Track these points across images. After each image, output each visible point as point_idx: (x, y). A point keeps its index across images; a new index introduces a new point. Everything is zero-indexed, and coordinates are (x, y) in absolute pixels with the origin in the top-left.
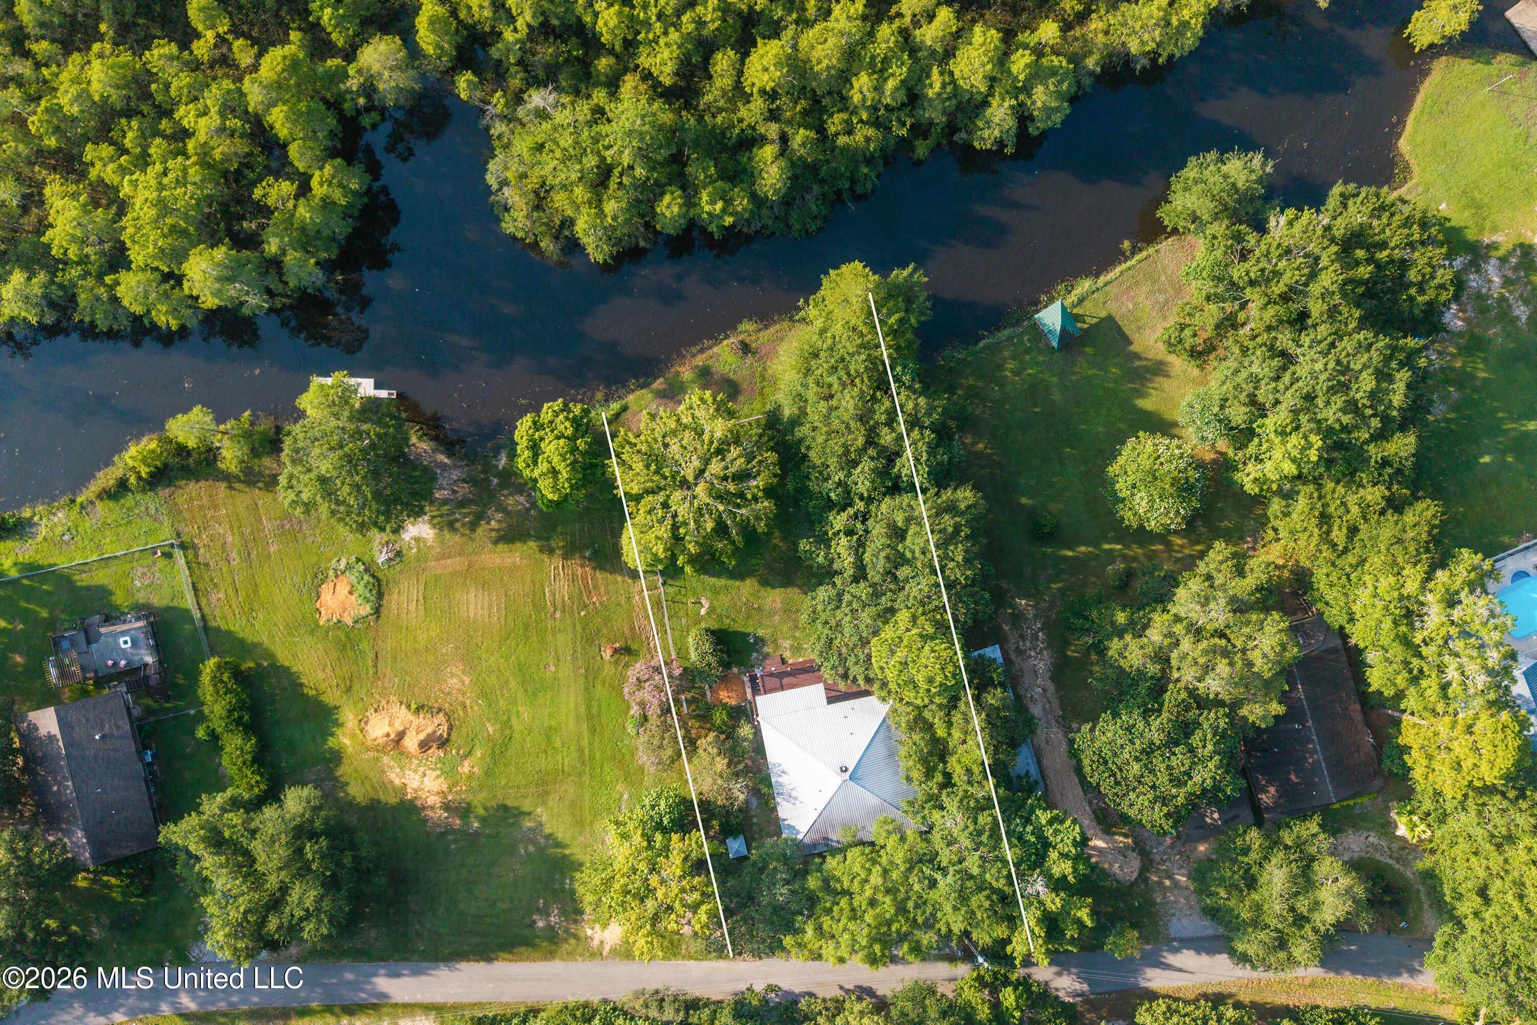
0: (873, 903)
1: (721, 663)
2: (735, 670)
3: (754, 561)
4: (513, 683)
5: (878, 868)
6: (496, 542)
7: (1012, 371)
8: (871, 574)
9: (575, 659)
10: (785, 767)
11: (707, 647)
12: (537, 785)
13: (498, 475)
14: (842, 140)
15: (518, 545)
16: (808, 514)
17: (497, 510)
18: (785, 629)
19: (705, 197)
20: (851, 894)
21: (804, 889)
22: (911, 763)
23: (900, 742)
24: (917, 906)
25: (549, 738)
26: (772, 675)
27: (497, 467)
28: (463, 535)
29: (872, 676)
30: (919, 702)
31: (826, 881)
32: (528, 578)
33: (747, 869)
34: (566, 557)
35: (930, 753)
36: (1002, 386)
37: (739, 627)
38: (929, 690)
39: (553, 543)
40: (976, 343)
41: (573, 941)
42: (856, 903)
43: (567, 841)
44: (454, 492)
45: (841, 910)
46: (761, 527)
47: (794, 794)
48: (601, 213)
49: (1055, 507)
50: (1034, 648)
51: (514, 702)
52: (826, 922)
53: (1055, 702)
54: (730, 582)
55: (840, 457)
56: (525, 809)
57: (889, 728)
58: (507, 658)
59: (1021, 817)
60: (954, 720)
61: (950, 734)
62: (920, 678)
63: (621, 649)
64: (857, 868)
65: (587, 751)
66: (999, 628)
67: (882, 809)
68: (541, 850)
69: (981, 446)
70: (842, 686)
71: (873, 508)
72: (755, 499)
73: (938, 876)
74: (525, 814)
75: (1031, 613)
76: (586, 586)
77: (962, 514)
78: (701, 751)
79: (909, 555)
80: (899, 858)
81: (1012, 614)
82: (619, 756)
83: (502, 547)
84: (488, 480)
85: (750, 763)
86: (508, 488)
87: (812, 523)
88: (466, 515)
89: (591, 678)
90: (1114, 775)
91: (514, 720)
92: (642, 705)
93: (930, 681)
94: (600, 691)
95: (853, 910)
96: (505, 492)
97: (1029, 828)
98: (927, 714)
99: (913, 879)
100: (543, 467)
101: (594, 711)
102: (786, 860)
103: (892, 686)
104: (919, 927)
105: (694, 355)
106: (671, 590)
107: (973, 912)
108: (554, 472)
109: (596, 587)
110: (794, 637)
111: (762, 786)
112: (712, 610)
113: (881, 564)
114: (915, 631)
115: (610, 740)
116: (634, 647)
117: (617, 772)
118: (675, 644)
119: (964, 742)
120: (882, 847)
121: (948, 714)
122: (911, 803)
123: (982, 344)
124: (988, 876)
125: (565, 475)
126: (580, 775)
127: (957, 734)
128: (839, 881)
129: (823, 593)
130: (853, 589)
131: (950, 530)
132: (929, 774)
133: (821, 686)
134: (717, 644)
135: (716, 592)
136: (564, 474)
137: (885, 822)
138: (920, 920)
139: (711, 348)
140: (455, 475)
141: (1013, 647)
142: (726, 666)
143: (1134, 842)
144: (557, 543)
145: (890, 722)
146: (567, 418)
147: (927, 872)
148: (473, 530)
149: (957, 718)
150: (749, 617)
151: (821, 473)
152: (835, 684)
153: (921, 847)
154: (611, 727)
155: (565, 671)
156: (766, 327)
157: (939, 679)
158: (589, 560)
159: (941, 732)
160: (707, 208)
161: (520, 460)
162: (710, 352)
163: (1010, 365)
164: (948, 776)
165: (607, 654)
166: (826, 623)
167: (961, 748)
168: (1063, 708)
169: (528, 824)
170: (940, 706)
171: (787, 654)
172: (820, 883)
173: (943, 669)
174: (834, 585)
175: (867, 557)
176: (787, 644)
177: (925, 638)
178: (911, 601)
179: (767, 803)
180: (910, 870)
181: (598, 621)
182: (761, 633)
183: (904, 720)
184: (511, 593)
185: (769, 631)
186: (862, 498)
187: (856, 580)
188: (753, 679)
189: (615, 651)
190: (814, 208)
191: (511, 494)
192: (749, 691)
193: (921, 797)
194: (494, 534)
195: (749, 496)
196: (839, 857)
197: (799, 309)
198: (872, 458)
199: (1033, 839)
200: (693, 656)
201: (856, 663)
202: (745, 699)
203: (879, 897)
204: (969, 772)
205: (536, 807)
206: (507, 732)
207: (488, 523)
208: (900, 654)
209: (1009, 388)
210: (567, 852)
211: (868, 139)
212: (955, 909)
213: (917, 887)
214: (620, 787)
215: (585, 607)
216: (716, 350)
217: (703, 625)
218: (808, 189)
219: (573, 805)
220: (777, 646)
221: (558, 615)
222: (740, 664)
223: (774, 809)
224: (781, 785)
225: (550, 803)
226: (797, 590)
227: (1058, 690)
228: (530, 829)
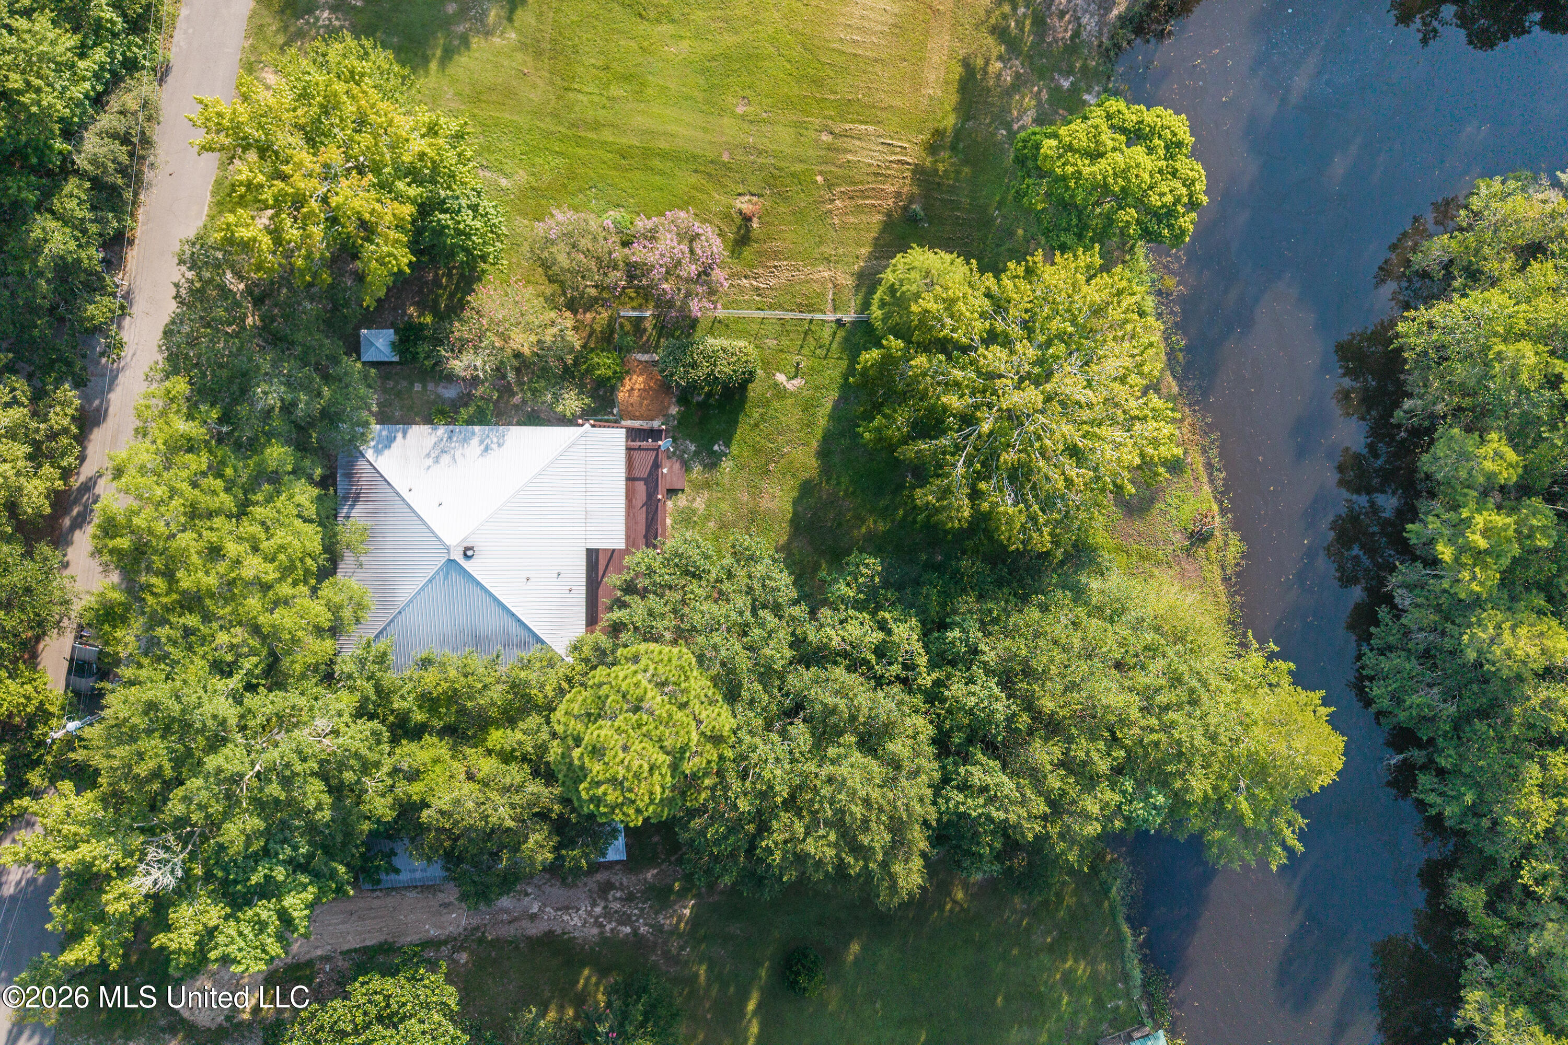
0: (215, 552)
1: (693, 387)
2: (674, 410)
3: (845, 480)
4: (729, 39)
5: (273, 576)
6: (966, 63)
7: (1072, 970)
8: (808, 675)
9: (747, 149)
10: (495, 453)
11: (724, 369)
12: (554, 41)
13: (1075, 90)
14: (1533, 772)
15: (954, 98)
16: (917, 583)
17: (1018, 76)
18: (724, 506)
19: (1500, 520)
20: (238, 517)
21: (269, 435)
22: (453, 673)
23: (495, 661)
24: (188, 632)
25: (627, 78)
26: (656, 465)
27: (1089, 91)
28: (989, 13)
29: (624, 637)
30: (558, 715)
31: (275, 478)
32: (897, 102)
33: (328, 345)
34: (919, 172)
35: (462, 711)
36: (1051, 949)
37: (742, 430)
38: (578, 741)
39: (945, 154)
40: (1128, 919)
41: (281, 39)
42: (218, 522)
43: (451, 70)
44: (1062, 14)
45: (214, 493)
46: (925, 496)
47: (446, 458)
48: (1512, 336)
49: (834, 998)
50: (607, 914)
51: (698, 36)
52: (199, 462)
53: (509, 931)
54: (819, 433)
55: (1025, 662)
56: (519, 12)
57: (523, 645)
58: (773, 40)
59: (310, 856)
60: (514, 767)
61: (489, 752)
62: (603, 732)
63: (748, 230)
64: (281, 536)
65: (592, 135)
66: (652, 861)
67: (384, 604)
68: (446, 23)
69: (960, 895)
70: (613, 579)
71: (918, 700)
72: (975, 495)
73: (235, 682)
74: (512, 11)
75: (667, 922)
76: (863, 195)
77: (885, 865)
78: (553, 314)
79: (832, 752)
80: (283, 618)
81: (670, 889)
82: (573, 186)
83: (958, 71)
84: (1069, 72)
85: (517, 399)
86: (1050, 101)
87: (900, 587)
88: (1020, 24)
89: (711, 169)
90: (356, 1032)
91: (667, 29)
92: (652, 236)
93: (597, 752)
94: (685, 180)
95: (210, 515)
96: (1045, 95)
97: (280, 873)
98: (533, 720)
99: (240, 634)
100: (1108, 138)
101: (656, 163)
102: (330, 417)
103: (601, 673)
104: (150, 627)
105: (1204, 451)
106: (826, 333)
107: (133, 739)
108: (1095, 155)
109: (859, 209)
110: (707, 518)
111: (471, 410)
112: (780, 393)
113: (825, 697)
114: (695, 737)
115: (602, 177)
116: (747, 252)
117: (547, 177)
118: (738, 320)
119: (470, 777)
120: (314, 591)
121: (525, 759)
122: (381, 659)
123: (1126, 929)
124: (198, 782)
125: (1086, 171)
126: (555, 115)
127: (487, 766)
128: (269, 500)
129: (783, 580)
130: (783, 635)
131: (865, 840)
132: (429, 701)
133: (621, 544)
134: (725, 387)
135: (808, 406)
136: (1088, 169)
137: (360, 606)
138: (162, 632)
139: (1211, 481)
140: (1089, 22)
141: (615, 879)
142: (684, 396)
143: (241, 1023)
144: (944, 163)
145: (534, 651)
146: (1178, 200)
147: (248, 664)
148: (993, 30)
149: (516, 774)
150: (757, 451)
151: (995, 621)
152: (620, 570)
153: (295, 663)
154: (625, 184)
155: (730, 129)
156: (1226, 580)
157: (596, 768)
158: (905, 208)
159: (497, 737)
160: (1479, 520)
161: (1122, 105)
162: (1205, 479)
163: (1082, 970)
164: (417, 733)
165: (744, 204)
166: (730, 575)
167: (459, 768)
168: (497, 943)
169: (493, 14)
170: (542, 749)
171: (682, 501)
172: (272, 465)
173: (614, 781)
174: (795, 602)
175: (839, 672)
176: (699, 504)
177: (678, 755)
178: (747, 739)
179: (442, 413)
180: (256, 630)
181: (802, 201)
182: (727, 465)
183: (532, 676)
184: (878, 68)
185: (726, 480)
186: (938, 683)
187: (797, 642)
188: (655, 434)
189: (747, 219)
190: (1416, 699)
191: (1039, 104)
192: (637, 424)
193: (390, 678)
194: (980, 62)
195: (983, 486)
196: (311, 511)
197: (1262, 641)
198: (1010, 719)
199: (254, 879)
200: (713, 342)
201: (651, 613)
202: (626, 414)
203: (222, 567)
204: (414, 776)
205: (519, 32)
206: (652, 14)
207: (1000, 58)
208: (655, 700)
209: (1045, 959)
210: (433, 66)
211: (1525, 815)
212: (151, 707)
213: (223, 638)
214: (522, 176)
215: (830, 186)
216: (1206, 488)
217: (760, 372)
218: (1449, 696)
219: (509, 93)
220: (699, 487)
221: (826, 138)
222: (683, 420)
223: (428, 421)
224: (466, 440)
225: (519, 56)
226: (783, 539)
227: (529, 939)
228: (484, 14)
